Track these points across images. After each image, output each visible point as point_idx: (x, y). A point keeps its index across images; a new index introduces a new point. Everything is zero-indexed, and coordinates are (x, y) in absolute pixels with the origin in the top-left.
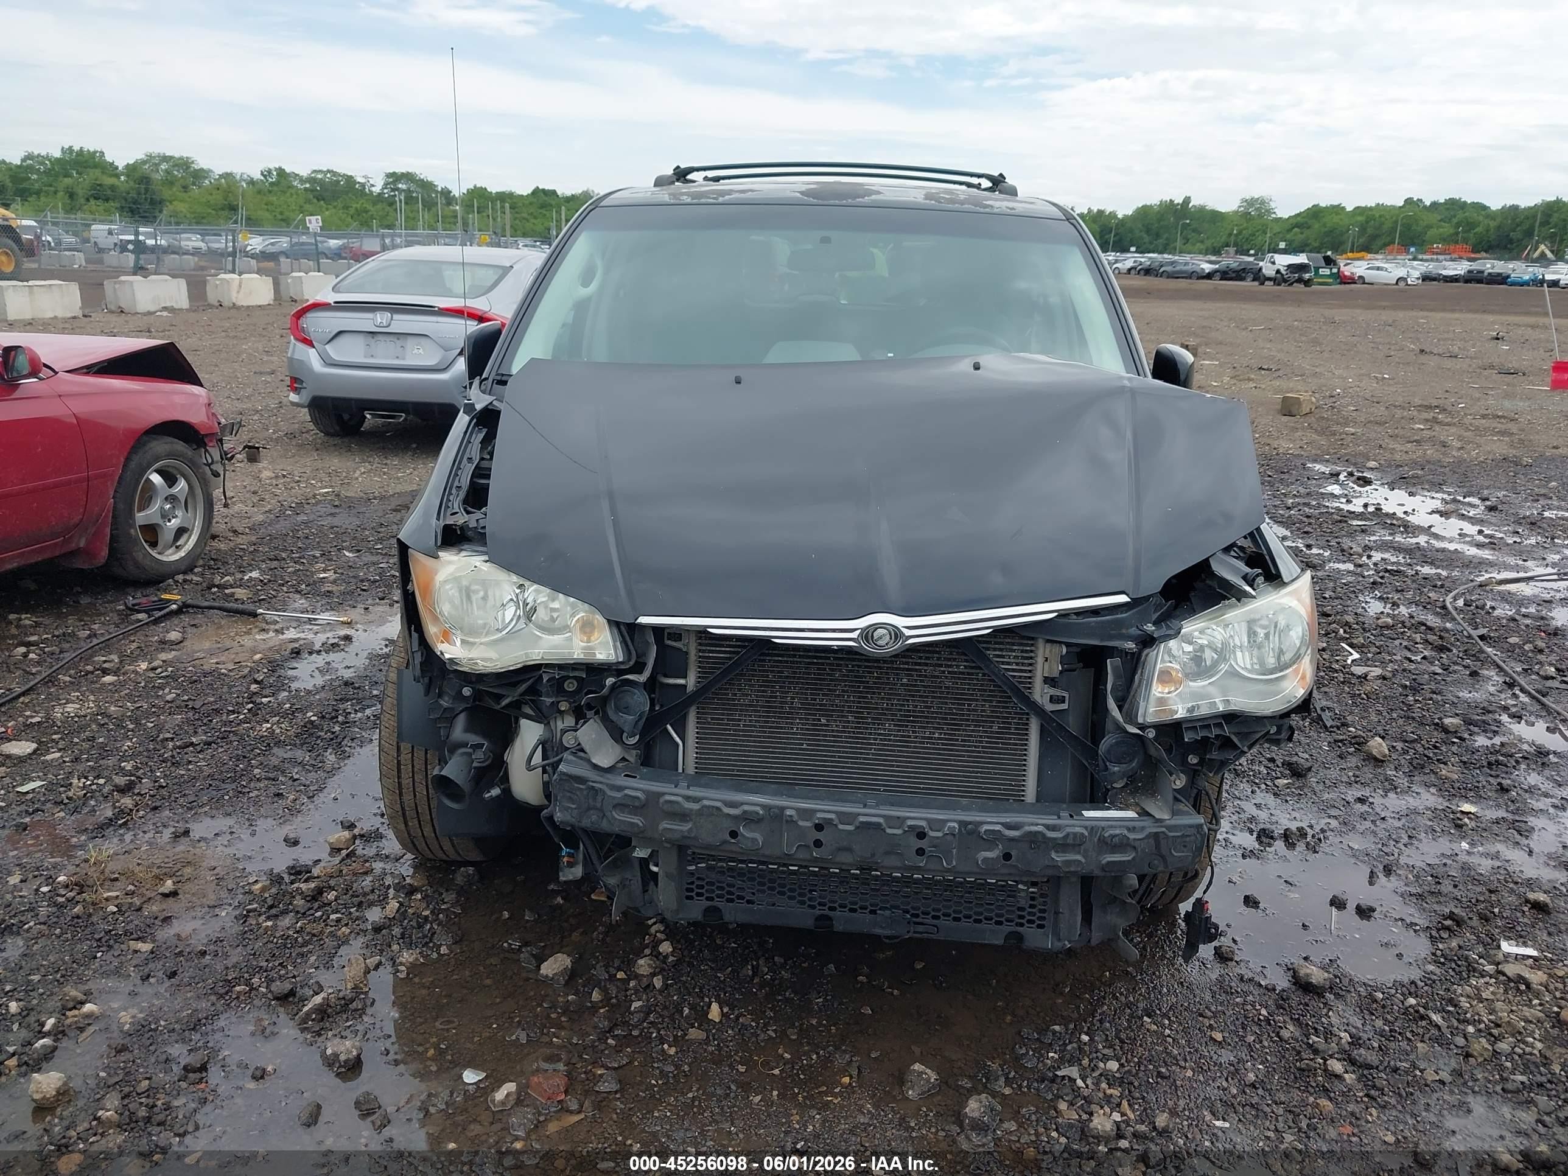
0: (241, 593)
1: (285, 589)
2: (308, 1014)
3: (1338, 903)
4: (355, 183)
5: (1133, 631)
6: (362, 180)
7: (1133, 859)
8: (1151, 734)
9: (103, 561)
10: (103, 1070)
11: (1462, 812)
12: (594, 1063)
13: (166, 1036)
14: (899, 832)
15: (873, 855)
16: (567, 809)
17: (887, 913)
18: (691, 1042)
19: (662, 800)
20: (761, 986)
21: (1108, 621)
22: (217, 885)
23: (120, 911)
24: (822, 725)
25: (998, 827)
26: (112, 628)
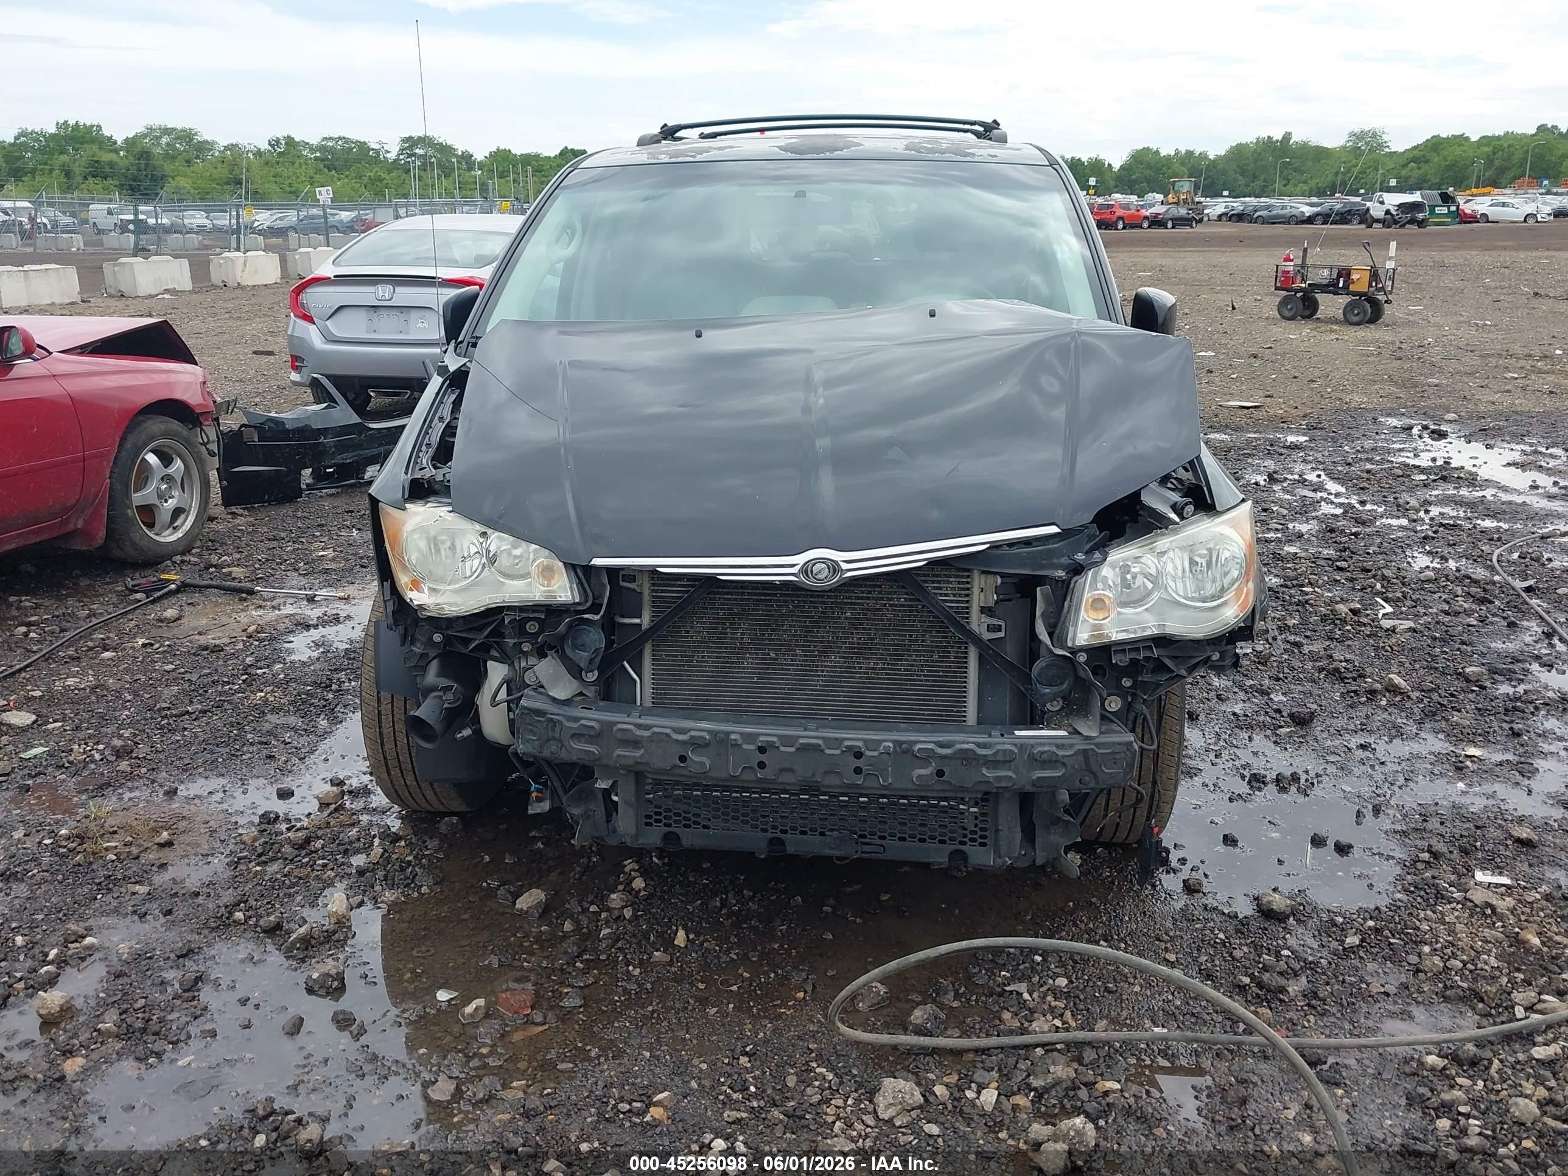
0: (237, 572)
1: (283, 567)
2: (293, 943)
3: (1318, 841)
4: (369, 149)
5: (1064, 560)
6: (377, 147)
7: (1063, 774)
8: (1082, 658)
9: (101, 542)
10: (103, 992)
11: (1466, 756)
12: (561, 984)
13: (161, 963)
14: (838, 752)
15: (813, 775)
16: (528, 741)
17: (835, 833)
18: (657, 964)
19: (615, 729)
20: (729, 916)
21: (1040, 552)
22: (211, 836)
23: (118, 859)
24: (771, 659)
25: (930, 746)
26: (111, 608)
